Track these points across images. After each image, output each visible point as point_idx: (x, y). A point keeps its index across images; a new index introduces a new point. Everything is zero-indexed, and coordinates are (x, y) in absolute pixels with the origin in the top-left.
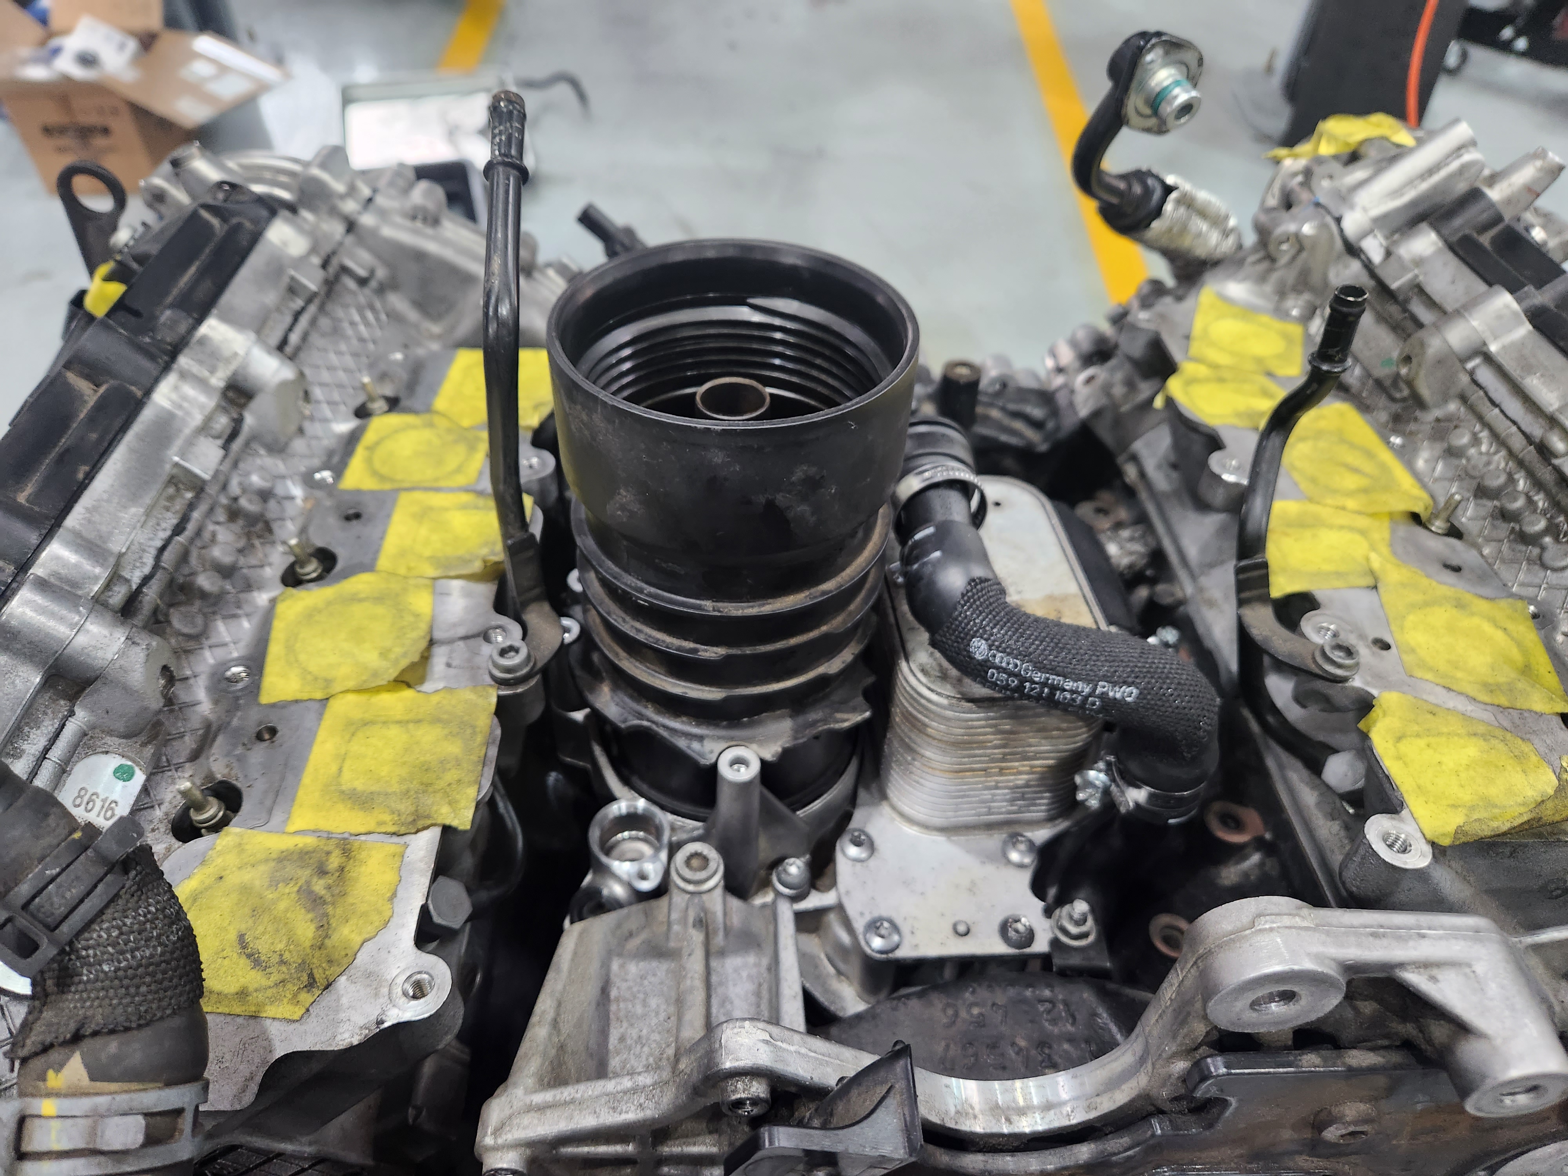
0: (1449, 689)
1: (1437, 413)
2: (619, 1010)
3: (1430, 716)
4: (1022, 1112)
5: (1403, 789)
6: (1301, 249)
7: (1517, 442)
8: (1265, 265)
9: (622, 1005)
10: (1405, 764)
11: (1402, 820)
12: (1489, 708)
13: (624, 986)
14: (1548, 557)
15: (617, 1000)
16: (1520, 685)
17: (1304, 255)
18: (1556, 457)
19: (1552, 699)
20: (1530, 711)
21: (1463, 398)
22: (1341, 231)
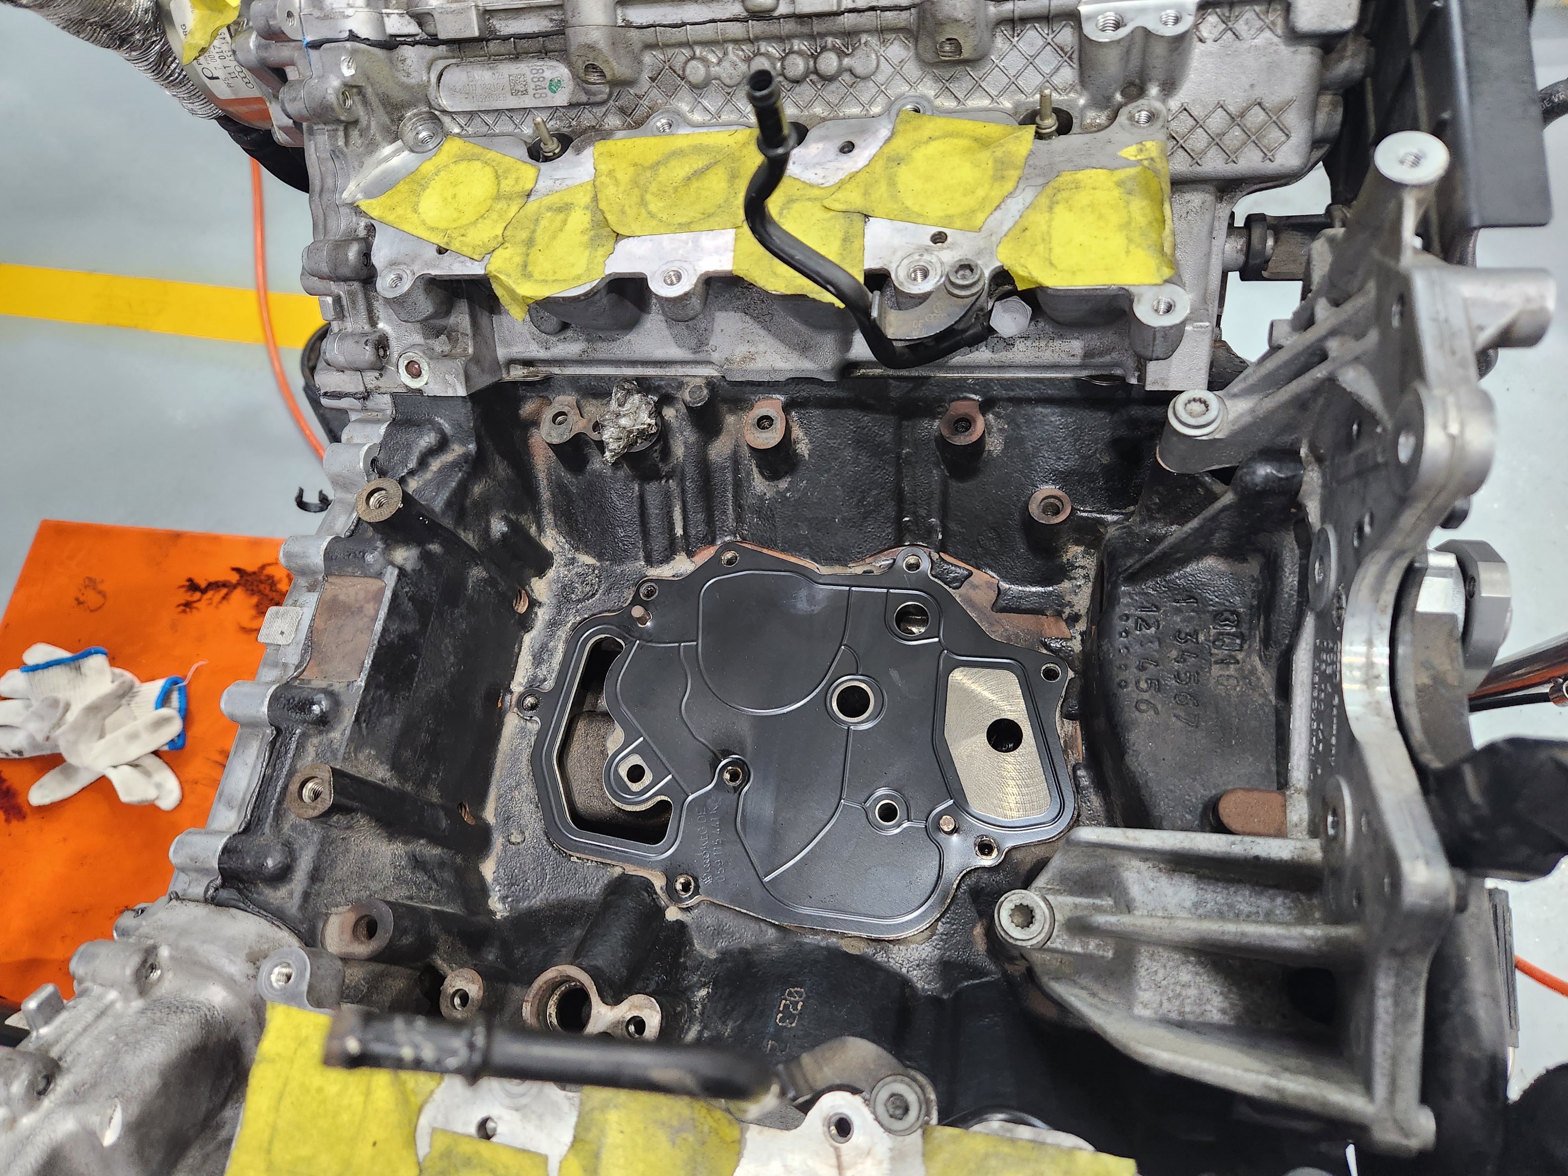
0: (998, 207)
1: (645, 76)
2: (1192, 1013)
3: (1028, 233)
4: (1370, 665)
5: (1109, 282)
6: (360, 90)
7: (736, 30)
8: (355, 134)
9: (1187, 1009)
10: (1080, 270)
11: (1141, 295)
12: (1021, 186)
13: (1166, 1004)
14: (859, 70)
15: (1182, 1013)
16: (999, 153)
17: (369, 91)
18: (774, 9)
19: (1017, 137)
20: (1027, 158)
21: (649, 46)
22: (366, 41)
